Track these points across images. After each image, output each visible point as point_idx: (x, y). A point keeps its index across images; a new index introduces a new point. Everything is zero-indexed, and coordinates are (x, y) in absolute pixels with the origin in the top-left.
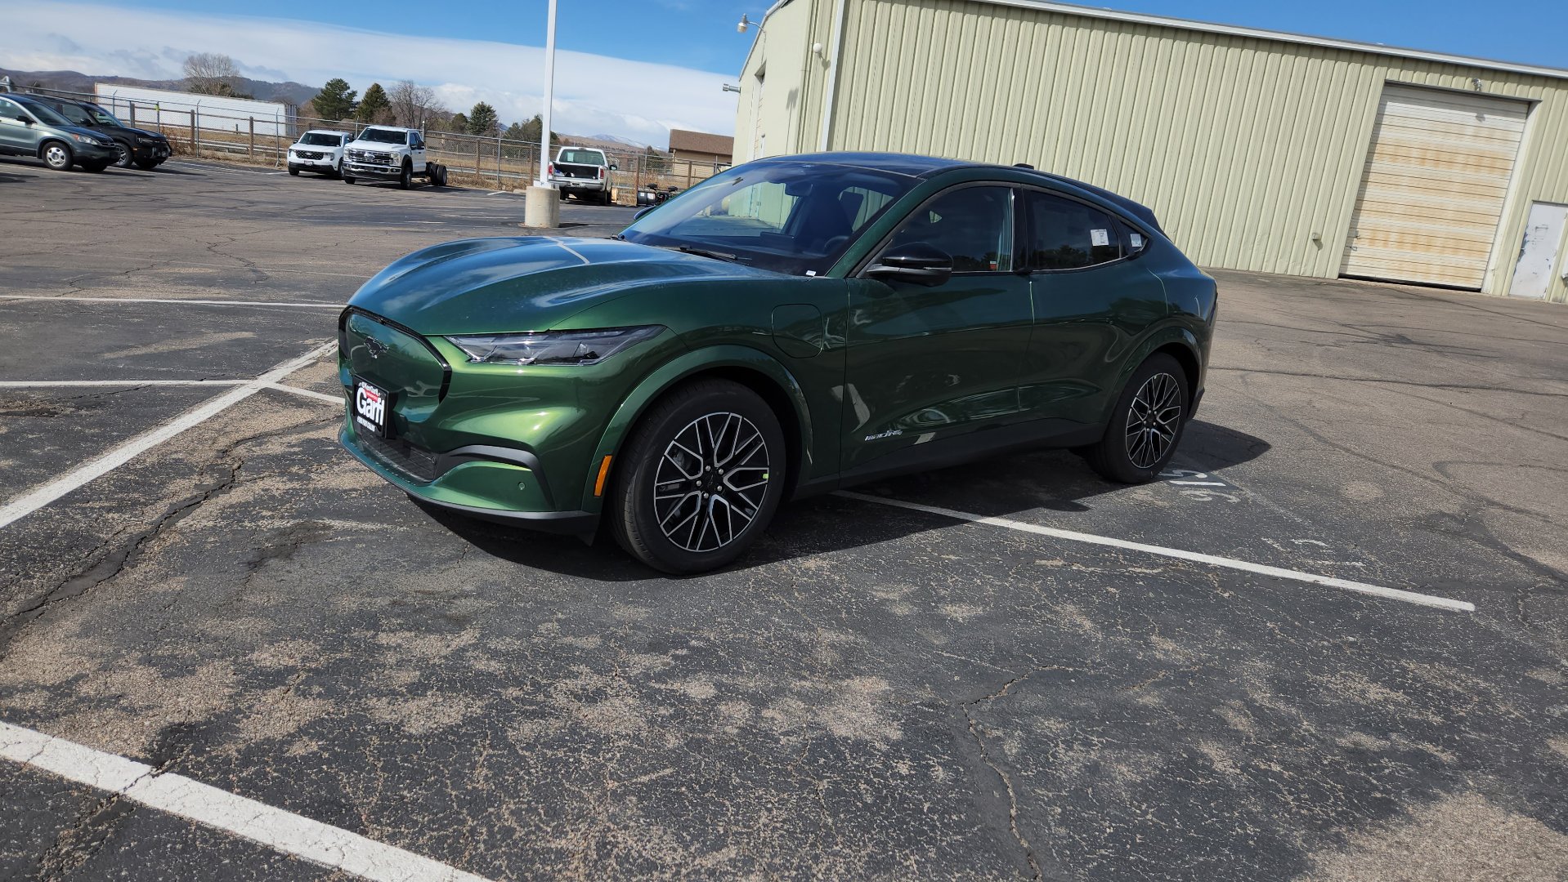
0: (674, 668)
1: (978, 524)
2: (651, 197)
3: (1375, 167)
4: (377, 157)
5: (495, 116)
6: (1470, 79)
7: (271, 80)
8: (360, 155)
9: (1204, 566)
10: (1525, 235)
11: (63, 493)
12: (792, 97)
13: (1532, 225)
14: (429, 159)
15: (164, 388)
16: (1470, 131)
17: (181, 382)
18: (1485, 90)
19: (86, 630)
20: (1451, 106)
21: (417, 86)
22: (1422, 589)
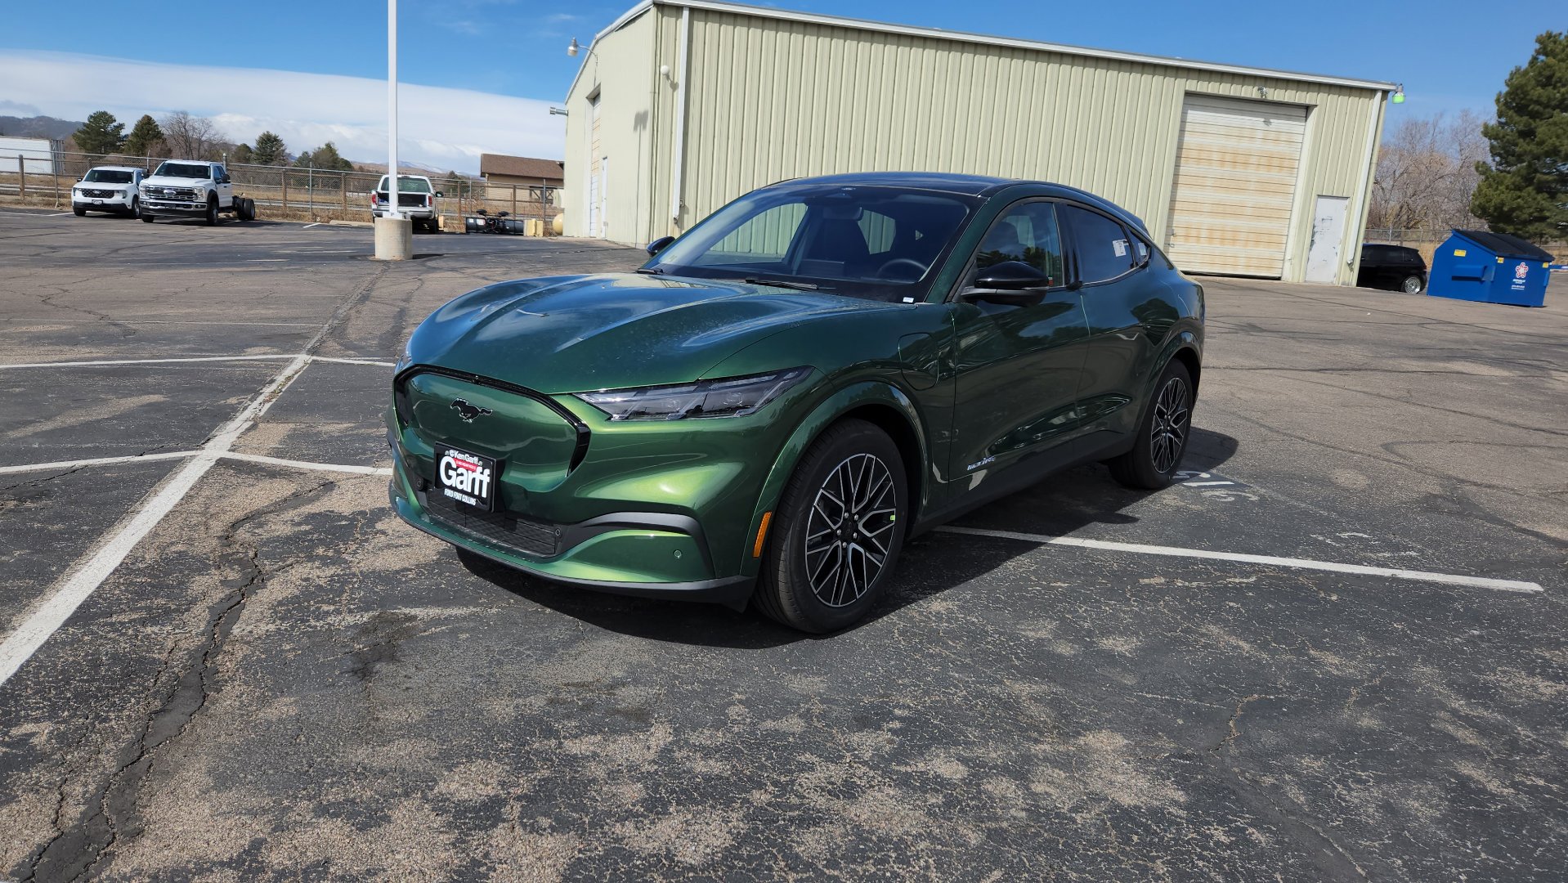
0: (902, 744)
1: (1054, 546)
2: (481, 222)
3: (1182, 170)
4: (178, 193)
5: (282, 145)
6: (1256, 88)
7: (20, 115)
8: (158, 192)
9: (1286, 569)
10: (1314, 227)
11: (74, 608)
12: (640, 120)
13: (1319, 218)
14: (236, 193)
15: (106, 468)
16: (1259, 134)
17: (120, 459)
18: (1270, 98)
19: (223, 781)
20: (1242, 112)
21: (190, 117)
22: (1482, 573)
